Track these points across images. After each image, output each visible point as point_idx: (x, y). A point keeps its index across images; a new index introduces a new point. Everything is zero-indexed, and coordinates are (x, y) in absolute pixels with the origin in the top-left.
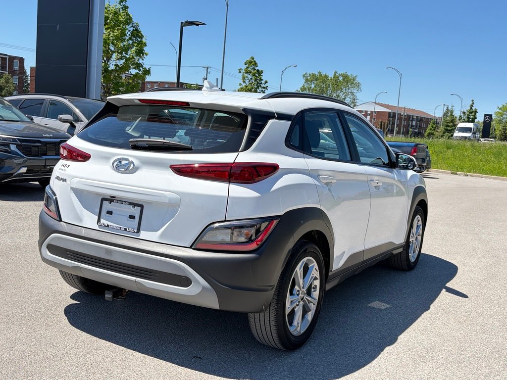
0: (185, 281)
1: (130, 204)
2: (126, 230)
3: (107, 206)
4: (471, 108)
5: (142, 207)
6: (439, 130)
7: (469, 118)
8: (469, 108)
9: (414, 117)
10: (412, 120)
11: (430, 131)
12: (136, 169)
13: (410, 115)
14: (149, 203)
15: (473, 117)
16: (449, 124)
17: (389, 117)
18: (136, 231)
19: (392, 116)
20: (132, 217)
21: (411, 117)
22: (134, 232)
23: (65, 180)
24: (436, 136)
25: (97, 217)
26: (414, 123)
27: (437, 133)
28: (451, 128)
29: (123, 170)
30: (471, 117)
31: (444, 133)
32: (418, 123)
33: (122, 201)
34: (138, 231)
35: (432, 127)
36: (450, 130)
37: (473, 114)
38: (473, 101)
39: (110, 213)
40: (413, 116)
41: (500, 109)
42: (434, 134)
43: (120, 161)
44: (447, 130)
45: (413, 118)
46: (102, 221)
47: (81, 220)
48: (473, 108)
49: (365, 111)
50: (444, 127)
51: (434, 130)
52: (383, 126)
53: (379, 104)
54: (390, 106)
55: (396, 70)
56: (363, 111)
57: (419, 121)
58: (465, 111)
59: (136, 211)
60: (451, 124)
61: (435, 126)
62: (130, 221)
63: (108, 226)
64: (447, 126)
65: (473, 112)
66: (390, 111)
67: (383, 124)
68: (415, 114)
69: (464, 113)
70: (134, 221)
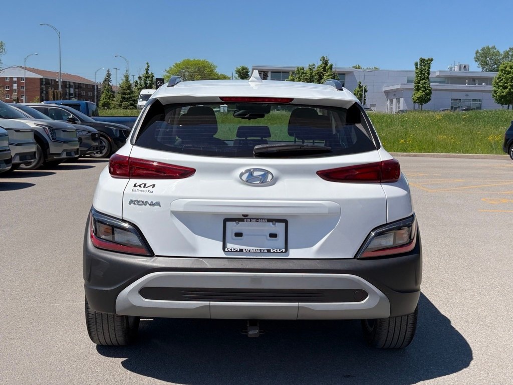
0: (360, 295)
1: (269, 220)
2: (269, 251)
3: (232, 227)
4: (147, 72)
5: (286, 222)
6: (114, 99)
7: (146, 84)
8: (145, 72)
9: (72, 84)
10: (69, 88)
11: (105, 100)
12: (275, 180)
13: (66, 82)
14: (294, 216)
15: (151, 82)
16: (125, 91)
17: (42, 84)
18: (284, 250)
19: (44, 83)
20: (273, 235)
21: (68, 83)
22: (282, 252)
23: (158, 204)
24: (112, 106)
25: (222, 243)
26: (72, 91)
27: (113, 102)
28: (128, 96)
29: (258, 182)
30: (148, 82)
31: (121, 102)
32: (77, 90)
33: (257, 219)
34: (286, 250)
35: (107, 95)
36: (127, 99)
37: (150, 79)
38: (148, 64)
39: (239, 235)
40: (70, 82)
41: (168, 72)
42: (110, 104)
43: (250, 173)
44: (124, 98)
45: (69, 85)
46: (230, 246)
47: (194, 250)
48: (150, 72)
49: (10, 78)
50: (120, 95)
51: (109, 98)
52: (56, 97)
53: (25, 68)
54: (40, 71)
55: (52, 27)
56: (7, 78)
57: (78, 89)
58: (141, 76)
59: (279, 228)
60: (128, 91)
61: (109, 94)
62: (271, 240)
63: (241, 250)
64: (124, 93)
65: (149, 76)
66: (42, 77)
67: (56, 94)
68: (72, 80)
69: (140, 78)
70: (276, 240)
